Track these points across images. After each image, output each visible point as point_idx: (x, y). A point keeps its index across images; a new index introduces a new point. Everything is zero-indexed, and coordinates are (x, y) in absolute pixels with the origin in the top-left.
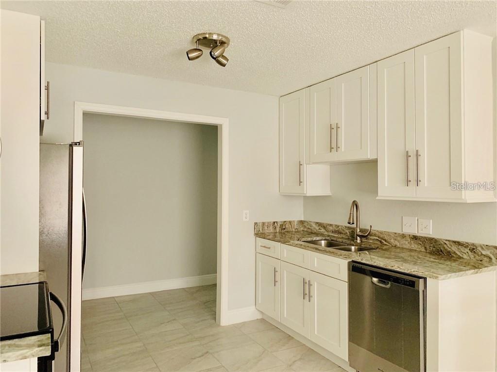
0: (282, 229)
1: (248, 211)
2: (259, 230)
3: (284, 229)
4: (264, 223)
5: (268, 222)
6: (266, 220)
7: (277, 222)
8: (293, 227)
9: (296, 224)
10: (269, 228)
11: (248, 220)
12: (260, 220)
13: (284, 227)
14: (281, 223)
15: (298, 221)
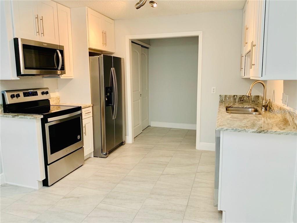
0: (241, 100)
1: (215, 88)
2: (222, 100)
3: (243, 100)
4: (226, 96)
5: (230, 96)
6: (228, 94)
7: (236, 96)
8: (250, 99)
9: (253, 98)
10: (230, 99)
11: (215, 93)
12: (223, 94)
13: (242, 99)
14: (240, 97)
15: (255, 96)
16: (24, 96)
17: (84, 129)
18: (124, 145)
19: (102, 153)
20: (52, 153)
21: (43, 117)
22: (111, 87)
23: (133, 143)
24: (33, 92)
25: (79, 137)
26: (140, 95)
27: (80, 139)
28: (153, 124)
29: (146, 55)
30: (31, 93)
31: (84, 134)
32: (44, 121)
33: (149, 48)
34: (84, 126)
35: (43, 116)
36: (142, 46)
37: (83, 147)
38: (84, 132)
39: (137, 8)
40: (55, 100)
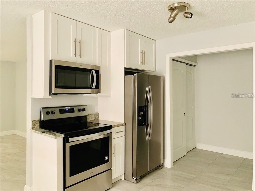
16: (60, 113)
17: (113, 149)
18: (161, 170)
19: (133, 177)
20: (71, 175)
21: (64, 137)
22: (146, 106)
23: (172, 168)
24: (70, 109)
25: (106, 158)
26: (184, 114)
27: (108, 161)
28: (201, 146)
29: (192, 73)
30: (67, 110)
31: (113, 155)
32: (65, 141)
33: (196, 66)
34: (113, 146)
35: (64, 135)
36: (187, 64)
37: (112, 168)
38: (113, 152)
39: (170, 22)
40: (94, 117)
